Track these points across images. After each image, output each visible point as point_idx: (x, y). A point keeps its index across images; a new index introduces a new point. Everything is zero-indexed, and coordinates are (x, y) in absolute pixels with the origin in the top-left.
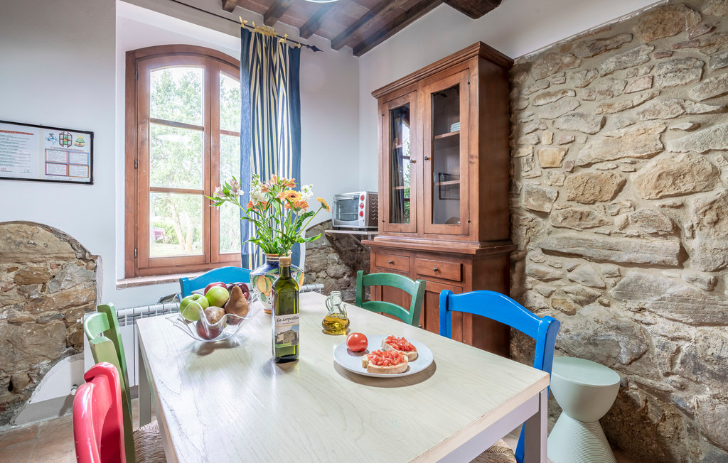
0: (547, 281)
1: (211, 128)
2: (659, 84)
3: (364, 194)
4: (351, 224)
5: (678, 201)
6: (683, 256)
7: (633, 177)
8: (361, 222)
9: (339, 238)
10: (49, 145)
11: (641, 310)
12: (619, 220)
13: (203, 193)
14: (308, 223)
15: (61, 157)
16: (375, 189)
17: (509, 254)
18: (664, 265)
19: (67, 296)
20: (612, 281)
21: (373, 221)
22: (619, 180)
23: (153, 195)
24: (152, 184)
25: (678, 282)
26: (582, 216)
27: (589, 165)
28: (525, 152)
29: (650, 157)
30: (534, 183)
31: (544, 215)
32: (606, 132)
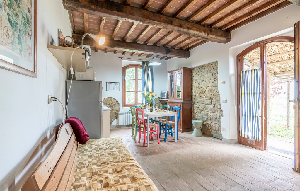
0: (197, 108)
1: (136, 79)
2: (209, 76)
3: (166, 91)
4: (164, 98)
5: (211, 94)
6: (211, 102)
7: (206, 90)
8: (166, 97)
9: (162, 101)
10: (114, 85)
11: (207, 111)
12: (205, 97)
13: (135, 92)
14: (154, 98)
15: (115, 87)
16: (168, 91)
17: (192, 103)
18: (209, 104)
19: (116, 109)
20: (204, 107)
21: (168, 97)
22: (205, 90)
23: (127, 92)
24: (127, 90)
25: (211, 106)
26: (201, 96)
27: (201, 88)
28: (194, 84)
29: (208, 87)
30: (195, 90)
31: (196, 96)
32: (203, 82)
